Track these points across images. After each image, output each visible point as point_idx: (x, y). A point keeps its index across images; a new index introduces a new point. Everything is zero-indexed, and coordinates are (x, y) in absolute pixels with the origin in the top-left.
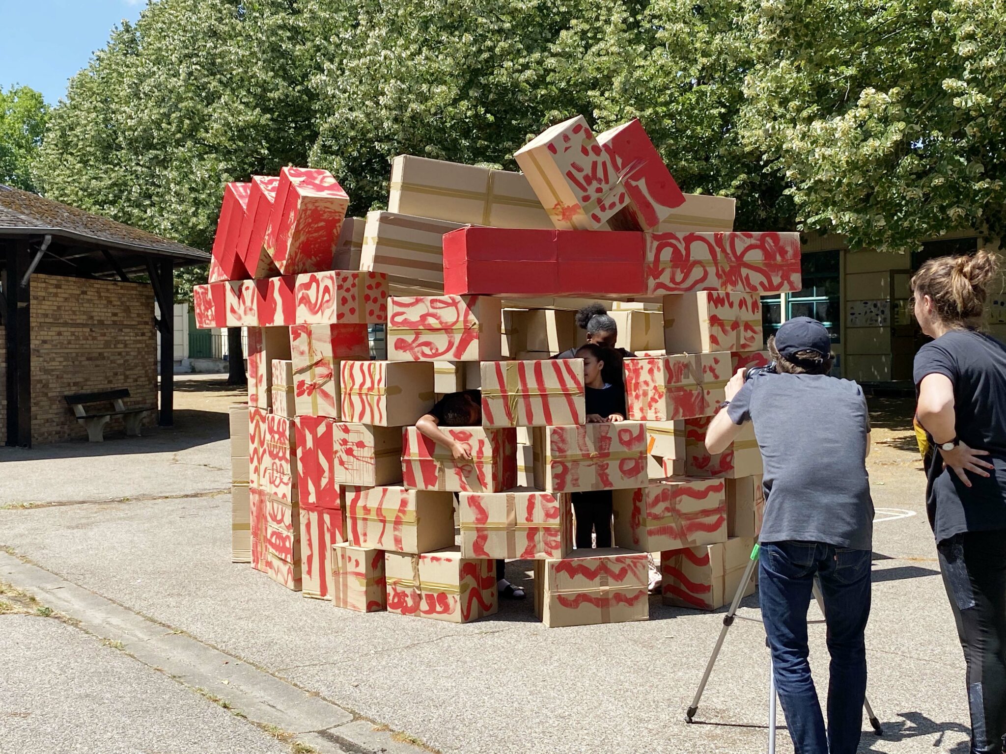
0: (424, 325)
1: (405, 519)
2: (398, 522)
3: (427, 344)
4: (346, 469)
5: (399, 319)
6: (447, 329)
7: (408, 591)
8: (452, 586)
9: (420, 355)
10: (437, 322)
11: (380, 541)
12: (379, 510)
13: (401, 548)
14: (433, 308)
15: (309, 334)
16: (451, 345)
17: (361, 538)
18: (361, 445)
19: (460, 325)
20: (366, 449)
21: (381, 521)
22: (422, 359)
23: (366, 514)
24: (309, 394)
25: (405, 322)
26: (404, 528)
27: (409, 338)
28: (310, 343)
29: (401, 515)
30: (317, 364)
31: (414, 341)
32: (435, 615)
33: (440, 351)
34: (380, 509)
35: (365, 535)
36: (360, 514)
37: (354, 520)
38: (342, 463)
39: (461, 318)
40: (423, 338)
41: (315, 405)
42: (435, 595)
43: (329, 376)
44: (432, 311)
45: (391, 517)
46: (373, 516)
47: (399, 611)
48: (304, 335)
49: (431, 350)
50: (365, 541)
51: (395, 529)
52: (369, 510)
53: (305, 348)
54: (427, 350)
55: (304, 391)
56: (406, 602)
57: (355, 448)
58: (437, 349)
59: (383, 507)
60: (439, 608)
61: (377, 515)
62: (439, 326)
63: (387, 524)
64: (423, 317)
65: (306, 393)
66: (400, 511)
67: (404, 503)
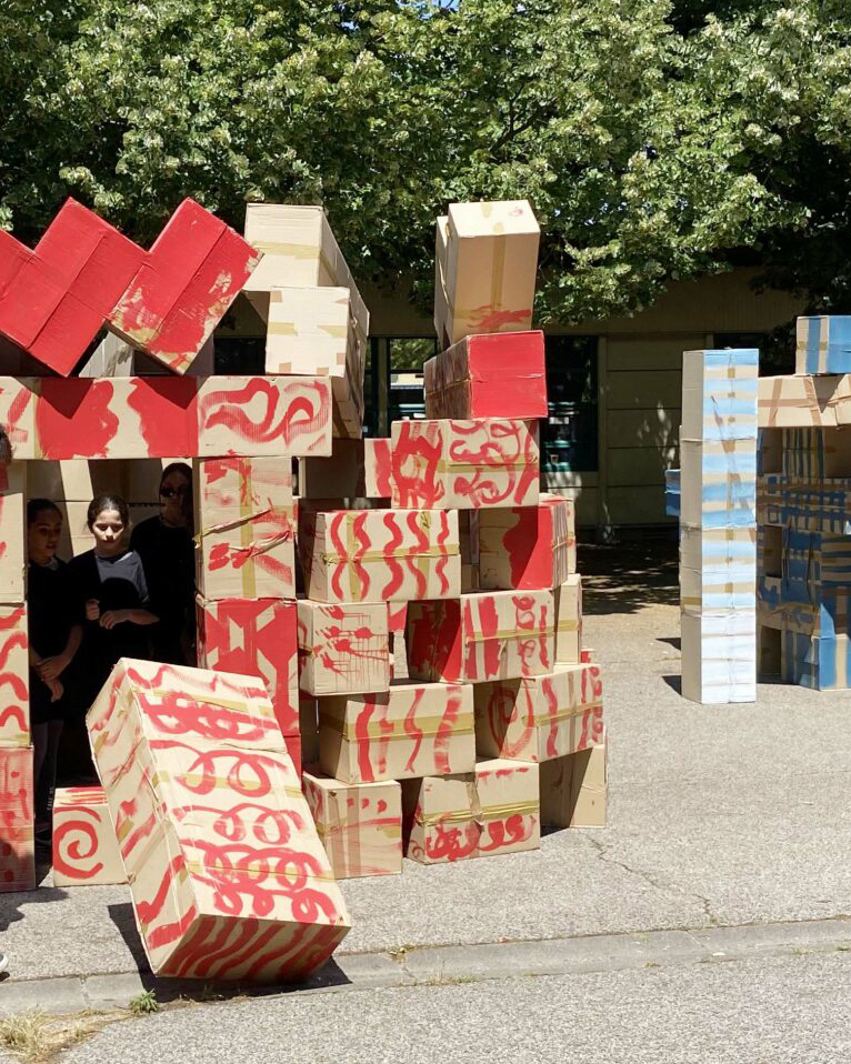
0: (486, 459)
1: (455, 727)
2: (443, 734)
3: (488, 484)
4: (337, 671)
5: (459, 450)
6: (509, 464)
7: (462, 827)
8: (528, 803)
9: (480, 501)
10: (498, 454)
11: (410, 766)
12: (409, 723)
13: (448, 769)
14: (494, 436)
15: (246, 472)
16: (511, 484)
17: (375, 769)
18: (364, 633)
19: (522, 460)
20: (373, 639)
21: (414, 737)
22: (483, 505)
23: (387, 732)
24: (236, 565)
25: (466, 455)
26: (452, 741)
27: (470, 477)
28: (244, 487)
29: (448, 722)
30: (257, 518)
31: (475, 481)
32: (502, 848)
33: (501, 494)
34: (412, 720)
35: (383, 762)
36: (374, 732)
37: (364, 745)
38: (328, 663)
39: (523, 451)
40: (484, 477)
41: (249, 582)
42: (504, 821)
43: (284, 536)
44: (493, 440)
45: (430, 729)
46: (400, 731)
47: (446, 858)
48: (233, 475)
49: (492, 492)
50: (382, 771)
51: (437, 744)
52: (392, 725)
53: (236, 494)
54: (487, 493)
55: (227, 560)
56: (457, 843)
57: (354, 639)
58: (498, 492)
59: (416, 716)
60: (507, 837)
61: (407, 730)
62: (501, 461)
63: (424, 741)
64: (484, 448)
65: (230, 564)
66: (445, 717)
67: (453, 705)
